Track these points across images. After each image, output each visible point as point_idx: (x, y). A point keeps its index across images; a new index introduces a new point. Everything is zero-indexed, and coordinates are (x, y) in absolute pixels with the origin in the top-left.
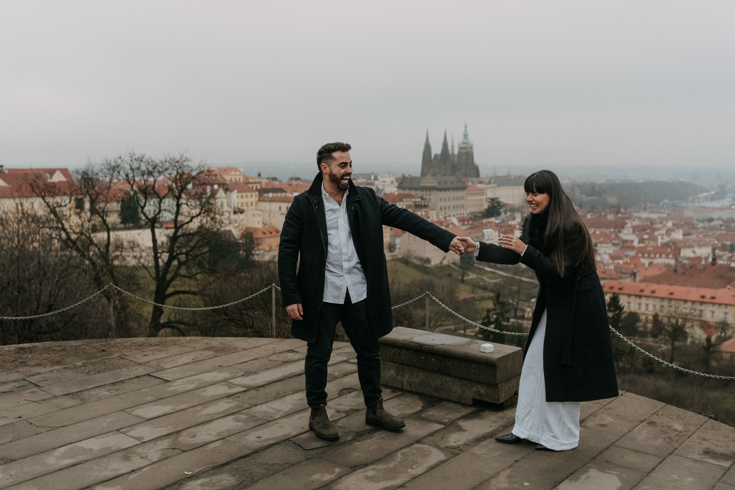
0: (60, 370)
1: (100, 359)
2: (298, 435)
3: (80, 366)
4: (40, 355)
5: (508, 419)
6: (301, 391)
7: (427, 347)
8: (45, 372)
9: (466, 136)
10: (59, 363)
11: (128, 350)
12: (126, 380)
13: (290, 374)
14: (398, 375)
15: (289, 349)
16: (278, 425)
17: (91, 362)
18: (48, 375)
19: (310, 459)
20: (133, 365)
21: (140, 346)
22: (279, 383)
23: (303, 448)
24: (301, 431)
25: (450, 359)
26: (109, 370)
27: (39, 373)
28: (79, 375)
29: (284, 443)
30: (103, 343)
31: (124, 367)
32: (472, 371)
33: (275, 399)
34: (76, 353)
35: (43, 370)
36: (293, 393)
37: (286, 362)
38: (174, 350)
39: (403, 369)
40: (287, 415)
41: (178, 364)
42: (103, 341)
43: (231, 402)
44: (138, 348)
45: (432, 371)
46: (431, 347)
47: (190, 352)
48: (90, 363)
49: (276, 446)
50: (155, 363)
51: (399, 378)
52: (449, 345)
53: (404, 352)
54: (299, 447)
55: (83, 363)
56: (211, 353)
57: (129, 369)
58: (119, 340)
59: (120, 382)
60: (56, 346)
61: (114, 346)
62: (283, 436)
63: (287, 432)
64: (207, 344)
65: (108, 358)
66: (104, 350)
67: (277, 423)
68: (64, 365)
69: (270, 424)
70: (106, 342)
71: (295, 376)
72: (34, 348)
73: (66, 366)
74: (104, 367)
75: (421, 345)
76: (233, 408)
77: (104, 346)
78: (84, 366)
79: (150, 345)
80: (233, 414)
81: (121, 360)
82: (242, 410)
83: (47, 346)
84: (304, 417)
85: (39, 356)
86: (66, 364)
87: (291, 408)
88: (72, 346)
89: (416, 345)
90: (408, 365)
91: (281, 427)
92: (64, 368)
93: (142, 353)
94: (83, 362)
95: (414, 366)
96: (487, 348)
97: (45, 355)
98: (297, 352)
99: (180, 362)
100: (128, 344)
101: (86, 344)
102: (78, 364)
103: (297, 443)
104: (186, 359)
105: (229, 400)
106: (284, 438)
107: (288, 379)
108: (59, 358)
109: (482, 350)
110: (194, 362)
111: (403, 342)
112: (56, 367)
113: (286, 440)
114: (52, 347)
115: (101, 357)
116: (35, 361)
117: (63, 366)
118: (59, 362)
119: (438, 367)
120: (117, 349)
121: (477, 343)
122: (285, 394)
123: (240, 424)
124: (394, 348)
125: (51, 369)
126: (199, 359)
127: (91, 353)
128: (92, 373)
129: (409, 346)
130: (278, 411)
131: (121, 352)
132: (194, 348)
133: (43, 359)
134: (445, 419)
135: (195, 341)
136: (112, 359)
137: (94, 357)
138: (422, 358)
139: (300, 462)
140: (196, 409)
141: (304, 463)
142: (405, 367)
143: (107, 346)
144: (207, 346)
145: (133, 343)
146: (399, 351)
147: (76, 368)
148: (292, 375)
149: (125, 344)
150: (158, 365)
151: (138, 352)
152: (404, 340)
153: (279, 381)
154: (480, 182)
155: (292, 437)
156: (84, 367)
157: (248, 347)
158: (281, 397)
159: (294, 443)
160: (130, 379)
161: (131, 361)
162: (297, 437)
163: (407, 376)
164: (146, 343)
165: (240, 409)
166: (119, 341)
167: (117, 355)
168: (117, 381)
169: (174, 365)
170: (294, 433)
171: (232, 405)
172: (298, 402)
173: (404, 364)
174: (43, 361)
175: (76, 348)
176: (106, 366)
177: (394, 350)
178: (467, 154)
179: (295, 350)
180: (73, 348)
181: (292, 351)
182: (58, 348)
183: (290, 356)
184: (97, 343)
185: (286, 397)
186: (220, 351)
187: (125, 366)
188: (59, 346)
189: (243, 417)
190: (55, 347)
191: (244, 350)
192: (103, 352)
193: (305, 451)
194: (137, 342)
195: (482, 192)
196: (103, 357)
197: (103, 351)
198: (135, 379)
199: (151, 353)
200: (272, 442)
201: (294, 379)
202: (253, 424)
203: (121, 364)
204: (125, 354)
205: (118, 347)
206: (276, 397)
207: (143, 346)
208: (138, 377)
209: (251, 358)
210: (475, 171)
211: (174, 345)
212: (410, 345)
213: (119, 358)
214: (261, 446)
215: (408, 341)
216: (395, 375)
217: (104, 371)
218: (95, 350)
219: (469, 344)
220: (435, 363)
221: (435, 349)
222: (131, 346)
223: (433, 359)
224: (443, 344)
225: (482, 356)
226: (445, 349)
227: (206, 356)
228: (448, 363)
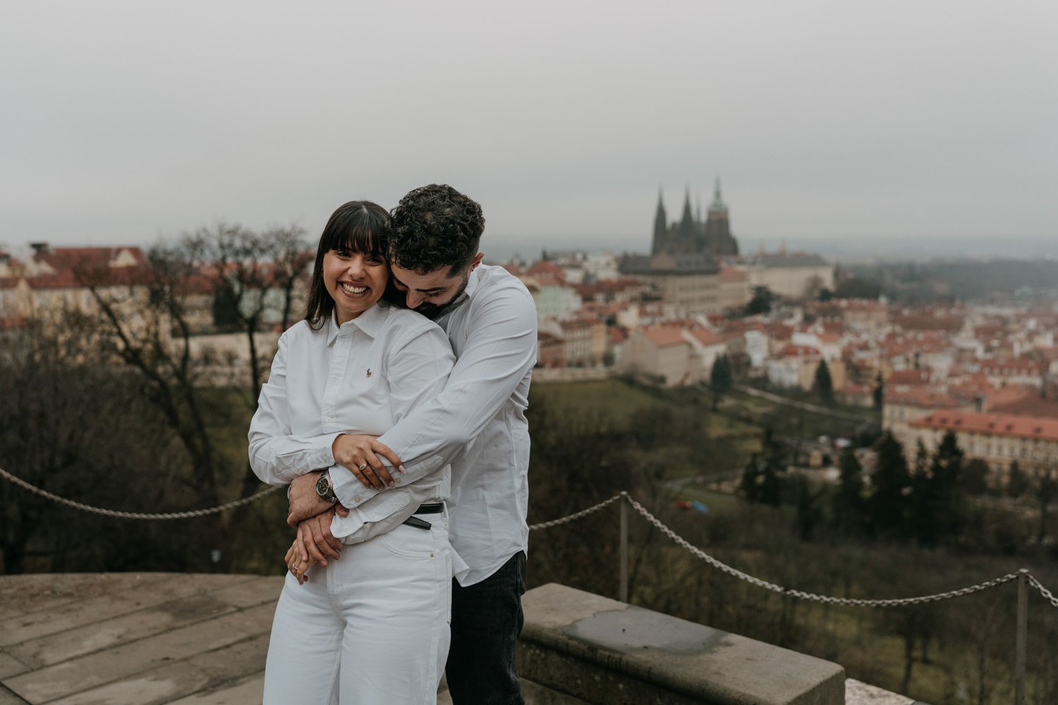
7: (607, 653)
9: (718, 194)
21: (32, 596)
25: (662, 691)
38: (95, 608)
39: (553, 699)
41: (79, 652)
44: (24, 603)
46: (617, 656)
47: (123, 615)
50: (32, 648)
52: (661, 650)
53: (555, 658)
56: (165, 618)
64: (170, 592)
75: (593, 647)
79: (54, 594)
89: (582, 646)
90: (564, 691)
93: (24, 618)
95: (578, 696)
99: (89, 645)
100: (10, 591)
104: (104, 636)
110: (121, 644)
111: (551, 635)
121: (728, 644)
124: (533, 646)
126: (133, 637)
129: (565, 647)
132: (138, 604)
135: (148, 585)
138: (597, 678)
142: (557, 694)
144: (168, 598)
145: (24, 589)
146: (543, 655)
149: (5, 592)
150: (35, 656)
151: (19, 614)
152: (554, 630)
154: (741, 262)
157: (251, 602)
169: (70, 655)
173: (555, 688)
177: (532, 651)
178: (719, 221)
186: (186, 612)
191: (240, 610)
194: (32, 587)
195: (742, 277)
199: (40, 617)
207: (38, 598)
209: (242, 635)
210: (731, 246)
211: (102, 595)
215: (564, 634)
219: (711, 646)
220: (626, 696)
221: (627, 663)
222: (12, 597)
223: (621, 686)
224: (645, 647)
225: (744, 695)
226: (649, 665)
227: (150, 629)
228: (658, 700)
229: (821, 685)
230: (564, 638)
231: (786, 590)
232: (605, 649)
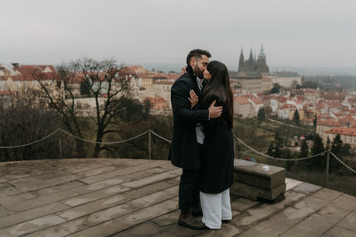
0: (28, 177)
1: (52, 171)
2: (157, 217)
3: (40, 175)
4: (19, 168)
5: (276, 209)
6: (161, 191)
8: (19, 178)
9: (262, 50)
10: (28, 173)
11: (68, 166)
12: (64, 183)
13: (156, 181)
15: (158, 166)
16: (145, 211)
17: (46, 172)
18: (21, 180)
19: (162, 232)
20: (69, 175)
21: (75, 163)
22: (150, 186)
23: (159, 225)
24: (158, 215)
25: (245, 174)
26: (56, 177)
27: (16, 179)
28: (38, 180)
29: (149, 222)
30: (55, 162)
31: (64, 176)
32: (257, 181)
33: (146, 196)
34: (39, 167)
35: (18, 177)
36: (157, 192)
37: (155, 174)
38: (94, 166)
40: (152, 205)
41: (94, 174)
42: (55, 161)
43: (121, 197)
44: (74, 165)
47: (102, 167)
48: (46, 173)
49: (143, 224)
50: (82, 173)
52: (244, 166)
54: (157, 225)
55: (42, 173)
56: (114, 168)
57: (67, 177)
58: (64, 160)
59: (61, 185)
60: (28, 163)
61: (60, 163)
62: (148, 218)
63: (150, 216)
64: (112, 162)
65: (56, 170)
66: (55, 165)
67: (146, 210)
68: (31, 174)
69: (142, 210)
70: (57, 161)
71: (159, 182)
72: (16, 164)
73: (32, 175)
74: (53, 176)
76: (121, 201)
77: (55, 163)
78: (42, 175)
79: (81, 163)
80: (121, 204)
81: (64, 171)
82: (127, 202)
83: (24, 163)
84: (161, 206)
85: (18, 169)
86: (32, 174)
87: (155, 201)
88: (37, 163)
91: (148, 212)
92: (31, 176)
93: (76, 168)
94: (42, 172)
96: (265, 168)
97: (21, 168)
98: (161, 168)
99: (96, 173)
100: (69, 162)
101: (45, 162)
102: (39, 174)
103: (156, 222)
104: (99, 171)
105: (120, 196)
106: (148, 219)
107: (155, 184)
108: (29, 170)
109: (263, 170)
110: (104, 173)
112: (26, 175)
113: (149, 220)
114: (26, 164)
115: (52, 170)
116: (15, 172)
117: (31, 175)
118: (28, 172)
119: (238, 178)
120: (62, 165)
121: (260, 165)
122: (152, 192)
123: (124, 210)
125: (23, 176)
126: (107, 171)
127: (47, 167)
128: (46, 179)
130: (147, 203)
131: (64, 167)
132: (105, 165)
133: (20, 171)
134: (241, 208)
135: (106, 161)
136: (58, 171)
137: (49, 170)
139: (156, 234)
140: (101, 201)
141: (158, 235)
143: (57, 163)
144: (112, 164)
145: (72, 162)
147: (37, 176)
148: (157, 181)
149: (67, 162)
150: (83, 175)
151: (74, 167)
153: (150, 185)
154: (269, 75)
155: (153, 219)
156: (42, 176)
157: (135, 165)
158: (149, 194)
159: (154, 222)
160: (66, 183)
161: (69, 172)
162: (156, 219)
164: (79, 161)
165: (126, 201)
166: (64, 161)
167: (61, 169)
168: (59, 184)
169: (92, 175)
170: (154, 216)
171: (121, 199)
172: (159, 197)
174: (20, 172)
175: (39, 164)
176: (55, 175)
178: (262, 60)
179: (160, 167)
180: (37, 164)
181: (159, 167)
182: (30, 164)
183: (158, 170)
184: (51, 161)
185: (153, 194)
186: (118, 166)
187: (65, 175)
188: (30, 163)
189: (127, 206)
190: (28, 164)
191: (133, 166)
192: (54, 167)
193: (159, 227)
194: (74, 161)
195: (270, 80)
196: (53, 169)
197: (54, 166)
198: (69, 183)
199: (80, 167)
200: (141, 221)
201: (158, 184)
202: (132, 211)
203: (63, 174)
204: (66, 168)
205: (63, 164)
206: (147, 194)
207: (77, 164)
208: (71, 181)
209: (136, 171)
210: (267, 69)
211: (94, 163)
213: (62, 170)
214: (135, 224)
217: (53, 178)
218: (50, 166)
219: (256, 166)
220: (236, 177)
221: (237, 169)
222: (70, 163)
223: (235, 174)
224: (241, 166)
225: (263, 173)
226: (242, 169)
227: (111, 170)
228: (244, 176)
229: (280, 171)
231: (275, 158)
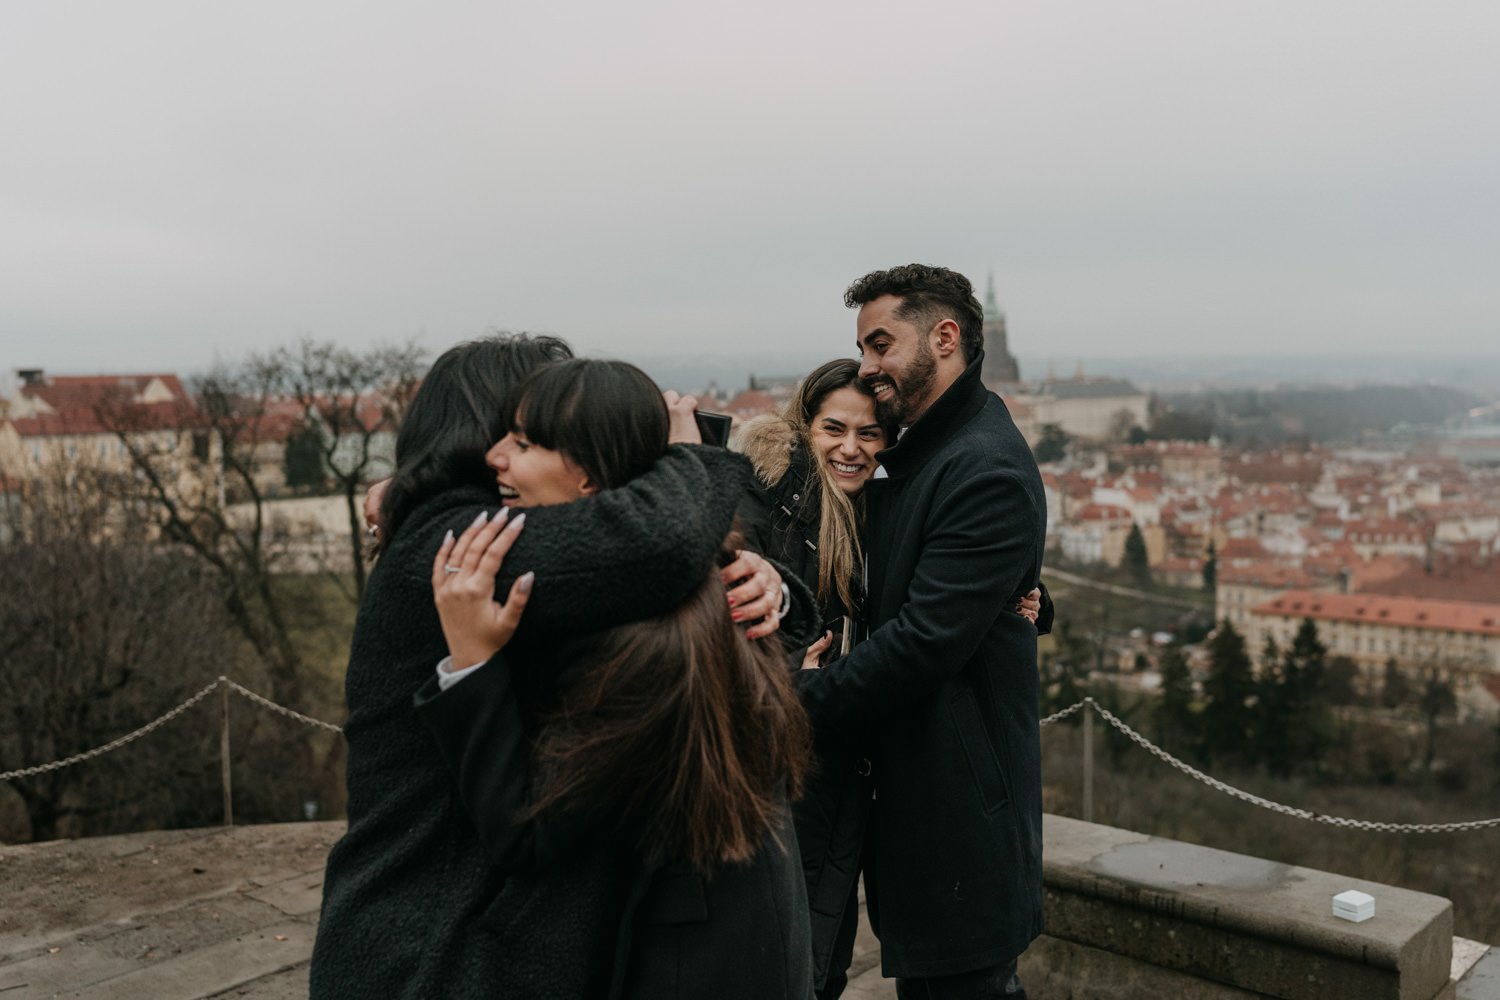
0: (68, 945)
1: (186, 902)
3: (127, 930)
4: (22, 888)
7: (1154, 894)
8: (23, 952)
10: (67, 918)
11: (266, 868)
12: (252, 980)
14: (1055, 969)
17: (158, 912)
18: (30, 964)
20: (277, 924)
21: (299, 851)
25: (1231, 936)
26: (209, 943)
28: (120, 961)
30: (201, 844)
31: (250, 932)
32: (1311, 978)
34: (121, 879)
35: (18, 945)
39: (1072, 955)
42: (199, 837)
44: (294, 860)
45: (1172, 968)
46: (1169, 896)
48: (158, 916)
51: (1059, 978)
52: (1221, 888)
53: (1075, 902)
55: (138, 918)
57: (265, 940)
58: (244, 832)
59: (234, 993)
60: (70, 855)
61: (228, 854)
65: (208, 896)
66: (200, 868)
68: (81, 925)
70: (209, 841)
72: (9, 864)
73: (86, 929)
74: (194, 932)
75: (1133, 888)
77: (202, 853)
78: (139, 928)
81: (246, 903)
83: (47, 855)
85: (17, 894)
86: (89, 923)
88: (114, 857)
89: (1118, 886)
90: (1088, 944)
92: (80, 939)
93: (304, 879)
94: (136, 913)
95: (1110, 948)
96: (1355, 907)
97: (35, 890)
100: (266, 845)
101: (152, 847)
102: (124, 921)
108: (72, 901)
109: (1337, 912)
111: (1071, 874)
112: (57, 936)
114: (58, 860)
115: (191, 894)
117: (79, 931)
118: (68, 914)
119: (1190, 956)
120: (236, 865)
121: (1300, 879)
125: (41, 942)
127: (162, 882)
128: (158, 954)
129: (1093, 888)
131: (245, 875)
133: (28, 906)
136: (220, 899)
137: (173, 895)
138: (1137, 925)
142: (1078, 947)
143: (211, 854)
145: (282, 842)
146: (1058, 900)
147: (113, 934)
149: (259, 846)
151: (296, 874)
152: (1074, 868)
154: (1023, 392)
156: (137, 933)
160: (263, 979)
161: (273, 906)
163: (1084, 974)
164: (316, 840)
166: (243, 837)
167: (233, 888)
168: (226, 985)
173: (1075, 940)
174: (27, 911)
175: (125, 861)
176: (202, 929)
180: (115, 864)
182: (75, 865)
184: (183, 842)
187: (255, 926)
188: (79, 856)
190: (68, 861)
192: (196, 876)
194: (292, 840)
196: (195, 893)
197: (198, 871)
198: (280, 978)
203: (242, 918)
204: (257, 880)
205: (239, 857)
207: (310, 853)
208: (289, 969)
212: (1096, 885)
213: (239, 896)
215: (1089, 872)
216: (1045, 970)
217: (192, 948)
218: (175, 870)
219: (1280, 882)
220: (1180, 945)
221: (1184, 904)
222: (275, 853)
223: (1172, 933)
224: (1200, 885)
225: (1348, 935)
226: (1214, 905)
228: (1226, 948)
230: (1091, 877)
231: (1316, 816)
232: (1151, 888)
